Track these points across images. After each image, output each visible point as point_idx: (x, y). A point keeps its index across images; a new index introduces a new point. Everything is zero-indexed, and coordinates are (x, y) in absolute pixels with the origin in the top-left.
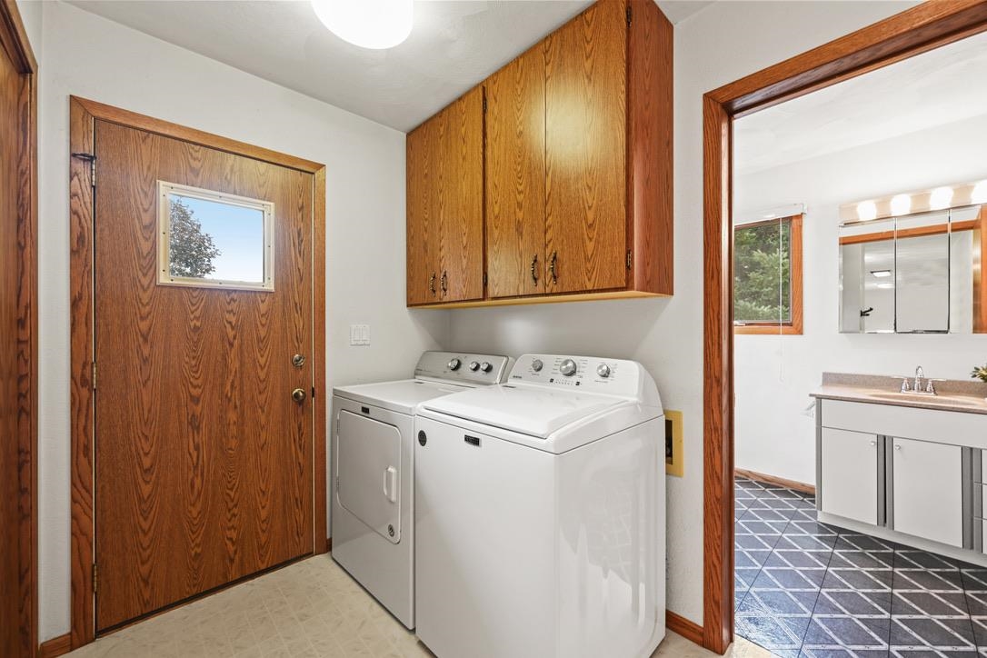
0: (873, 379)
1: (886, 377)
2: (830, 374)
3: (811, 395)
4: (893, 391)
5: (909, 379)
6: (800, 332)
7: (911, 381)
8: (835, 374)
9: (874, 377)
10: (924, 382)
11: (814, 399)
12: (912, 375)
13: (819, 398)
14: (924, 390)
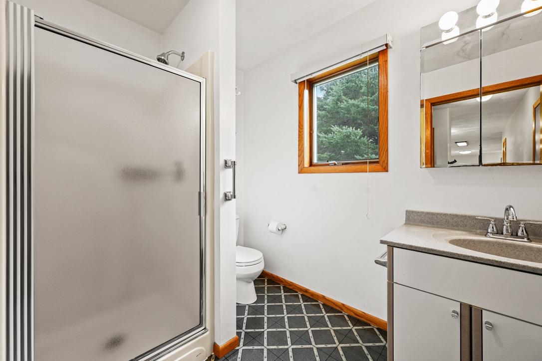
0: (455, 219)
1: (469, 217)
2: (413, 212)
3: (382, 242)
4: (477, 234)
5: (496, 220)
6: (386, 169)
7: (499, 222)
8: (417, 213)
9: (457, 216)
10: (515, 224)
11: (386, 246)
12: (501, 215)
13: (391, 246)
14: (514, 234)
